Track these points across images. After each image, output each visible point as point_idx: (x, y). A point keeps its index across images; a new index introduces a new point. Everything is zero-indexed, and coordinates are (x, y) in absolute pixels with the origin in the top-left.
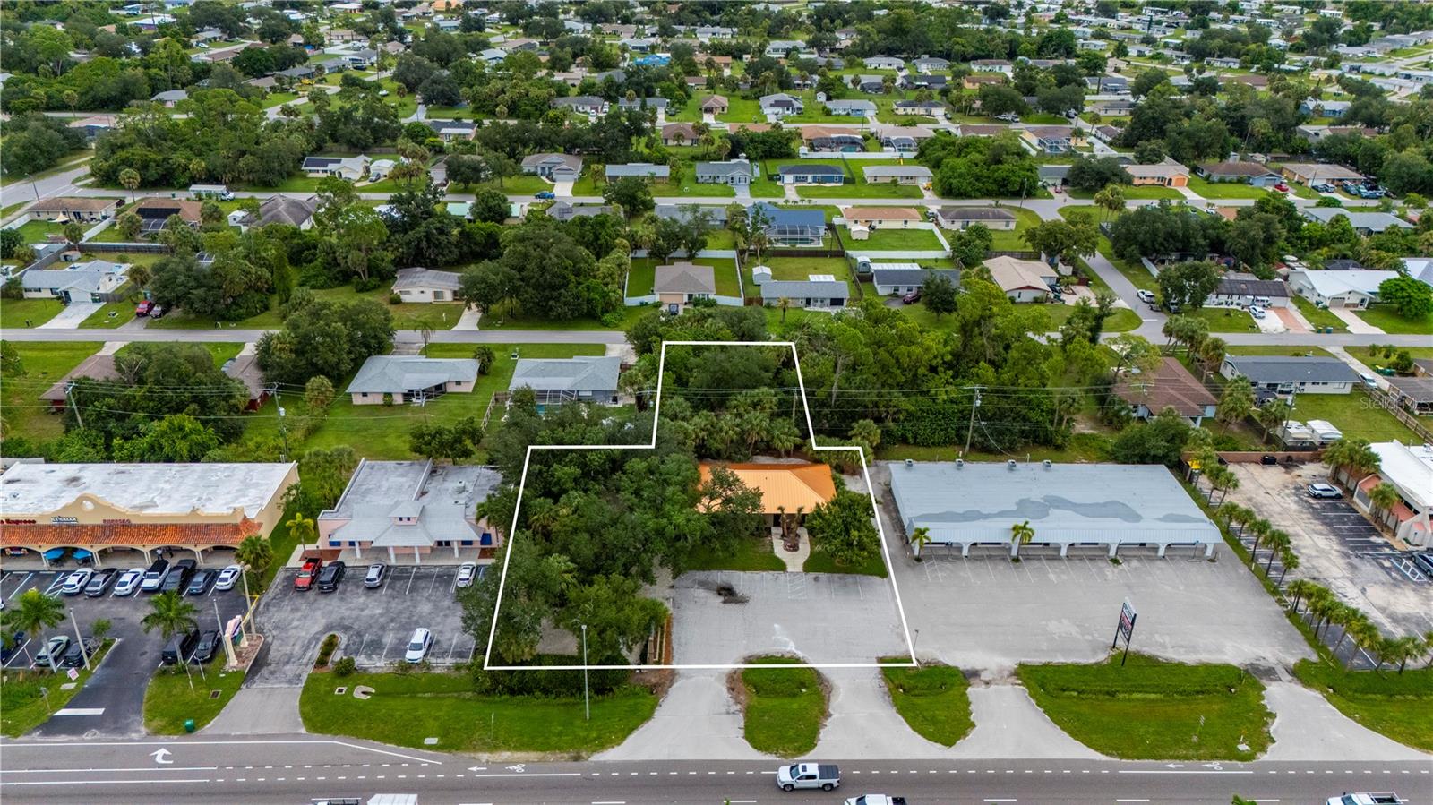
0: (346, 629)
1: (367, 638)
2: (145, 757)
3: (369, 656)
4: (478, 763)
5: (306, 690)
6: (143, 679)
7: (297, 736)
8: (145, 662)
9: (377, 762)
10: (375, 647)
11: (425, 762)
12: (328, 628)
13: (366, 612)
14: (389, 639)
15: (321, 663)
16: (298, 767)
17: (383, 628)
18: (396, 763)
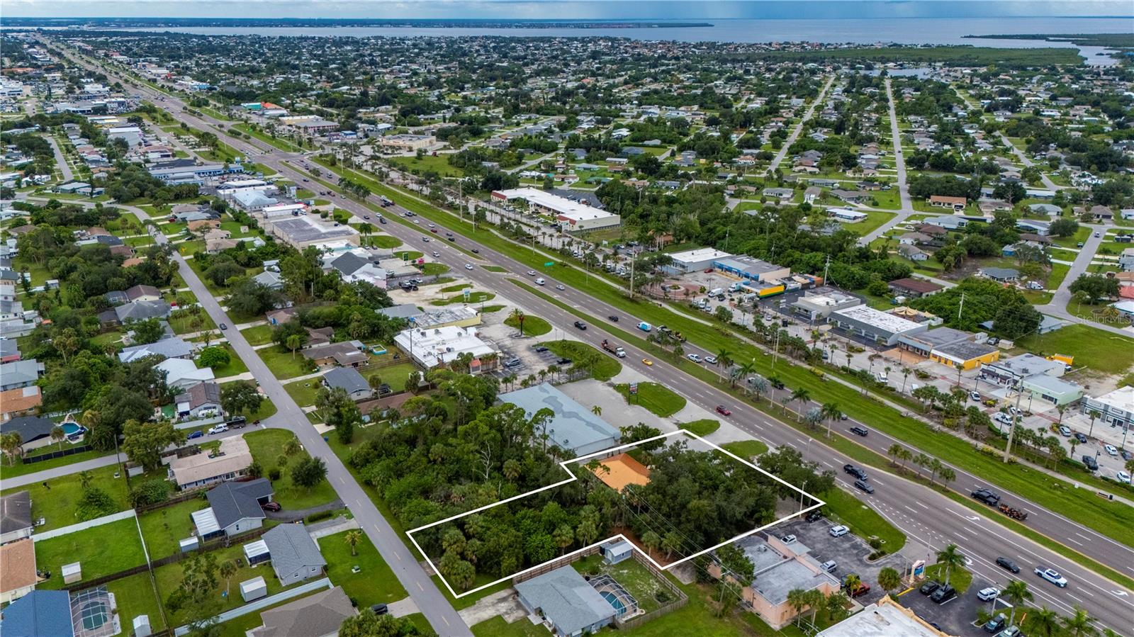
0: (861, 561)
1: (855, 552)
2: (976, 565)
3: (861, 545)
4: (856, 495)
5: (897, 550)
6: (967, 596)
7: (911, 537)
8: (962, 604)
9: (889, 514)
10: (855, 546)
11: (873, 504)
12: (868, 566)
13: (845, 560)
14: (847, 545)
15: (883, 553)
16: (918, 528)
17: (845, 550)
18: (883, 509)
